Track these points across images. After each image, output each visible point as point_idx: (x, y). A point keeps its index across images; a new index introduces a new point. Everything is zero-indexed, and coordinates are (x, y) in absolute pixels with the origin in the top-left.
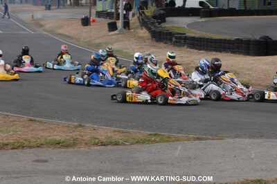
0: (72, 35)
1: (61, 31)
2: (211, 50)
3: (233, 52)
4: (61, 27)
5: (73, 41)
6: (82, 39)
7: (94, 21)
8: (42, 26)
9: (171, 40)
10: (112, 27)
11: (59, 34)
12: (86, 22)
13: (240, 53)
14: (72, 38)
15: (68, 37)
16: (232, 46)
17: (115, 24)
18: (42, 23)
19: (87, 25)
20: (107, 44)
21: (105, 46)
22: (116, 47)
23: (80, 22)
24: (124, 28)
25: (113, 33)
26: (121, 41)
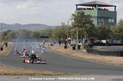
1: (57, 50)
2: (106, 55)
3: (113, 56)
4: (57, 49)
5: (60, 53)
6: (63, 53)
7: (69, 47)
8: (51, 49)
9: (93, 52)
10: (74, 48)
11: (56, 51)
12: (66, 47)
13: (115, 56)
14: (60, 52)
15: (59, 52)
16: (112, 53)
18: (51, 48)
20: (71, 54)
21: (70, 55)
22: (74, 55)
23: (64, 47)
24: (78, 49)
25: (74, 50)
26: (76, 53)
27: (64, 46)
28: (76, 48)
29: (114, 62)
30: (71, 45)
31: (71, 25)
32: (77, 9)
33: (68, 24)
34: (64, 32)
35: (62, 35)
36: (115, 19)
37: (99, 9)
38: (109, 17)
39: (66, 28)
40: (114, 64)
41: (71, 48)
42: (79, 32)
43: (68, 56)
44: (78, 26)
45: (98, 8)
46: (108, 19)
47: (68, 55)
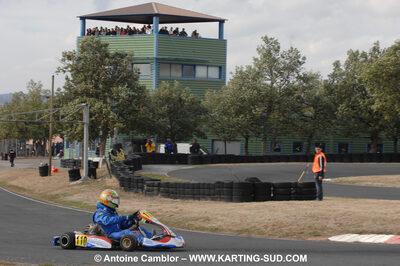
0: (26, 187)
1: (14, 183)
2: (188, 198)
3: (214, 199)
4: (15, 178)
5: (26, 193)
6: (37, 191)
7: (56, 171)
9: (142, 188)
10: (75, 175)
11: (11, 186)
12: (45, 171)
13: (221, 199)
14: (25, 190)
15: (21, 189)
16: (212, 191)
17: (78, 171)
19: (46, 175)
20: (65, 195)
21: (62, 198)
22: (75, 198)
23: (38, 172)
24: (89, 175)
25: (75, 183)
26: (83, 192)
27: (41, 168)
28: (84, 173)
29: (219, 223)
30: (65, 163)
31: (63, 90)
32: (83, 33)
33: (50, 88)
34: (40, 116)
35: (30, 127)
36: (220, 68)
37: (164, 32)
38: (198, 61)
39: (45, 100)
40: (216, 229)
41: (65, 172)
42: (91, 115)
43: (52, 204)
44: (86, 93)
45: (161, 26)
46: (195, 66)
47: (54, 198)
